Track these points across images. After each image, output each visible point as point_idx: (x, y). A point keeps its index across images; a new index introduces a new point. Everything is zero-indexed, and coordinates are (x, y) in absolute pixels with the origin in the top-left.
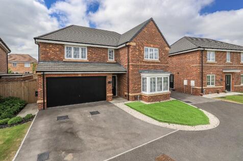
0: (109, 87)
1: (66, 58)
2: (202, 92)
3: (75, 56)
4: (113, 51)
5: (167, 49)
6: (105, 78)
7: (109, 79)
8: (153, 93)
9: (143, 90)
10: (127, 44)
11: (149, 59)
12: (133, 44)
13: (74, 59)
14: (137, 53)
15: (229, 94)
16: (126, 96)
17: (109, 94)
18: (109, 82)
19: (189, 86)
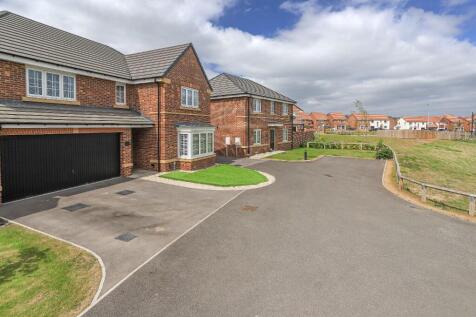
0: (126, 152)
1: (29, 95)
2: (249, 152)
3: (50, 93)
4: (122, 88)
5: (209, 91)
6: (118, 135)
7: (127, 138)
8: (197, 156)
9: (182, 154)
10: (158, 80)
11: (187, 106)
12: (167, 81)
13: (50, 97)
14: (173, 96)
15: (274, 153)
16: (153, 165)
17: (127, 164)
18: (127, 144)
19: (233, 146)
